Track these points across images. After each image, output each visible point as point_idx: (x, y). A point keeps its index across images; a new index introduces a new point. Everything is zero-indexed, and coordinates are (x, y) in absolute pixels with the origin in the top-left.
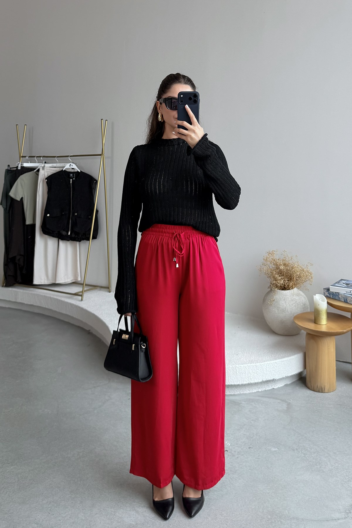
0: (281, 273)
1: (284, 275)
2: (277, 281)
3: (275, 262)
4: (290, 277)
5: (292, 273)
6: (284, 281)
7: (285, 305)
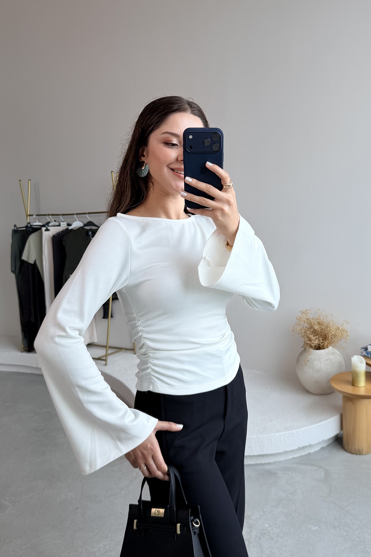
0: (315, 332)
1: (318, 334)
2: (311, 341)
3: (309, 322)
4: (325, 336)
5: (326, 332)
6: (319, 340)
7: (320, 365)
